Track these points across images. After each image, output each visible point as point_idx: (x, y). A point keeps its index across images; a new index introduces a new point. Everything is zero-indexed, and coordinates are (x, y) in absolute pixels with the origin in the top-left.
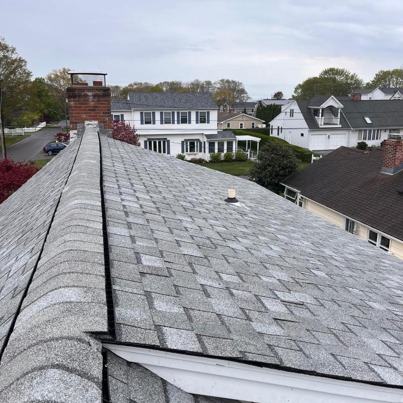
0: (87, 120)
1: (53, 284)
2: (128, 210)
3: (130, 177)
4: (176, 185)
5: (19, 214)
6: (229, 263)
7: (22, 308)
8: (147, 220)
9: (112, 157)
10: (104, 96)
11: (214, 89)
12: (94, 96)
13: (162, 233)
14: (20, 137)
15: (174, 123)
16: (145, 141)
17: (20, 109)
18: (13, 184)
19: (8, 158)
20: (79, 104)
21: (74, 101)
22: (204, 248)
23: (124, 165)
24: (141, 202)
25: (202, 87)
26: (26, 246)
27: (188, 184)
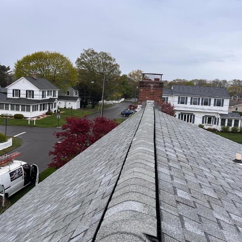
0: (148, 99)
1: (126, 197)
2: (169, 158)
3: (171, 136)
4: (199, 145)
5: (107, 148)
6: (236, 206)
7: (108, 207)
8: (181, 166)
9: (161, 123)
10: (160, 87)
11: (228, 86)
12: (154, 87)
13: (190, 177)
14: (111, 105)
15: (199, 105)
16: (179, 114)
17: (113, 91)
18: (105, 131)
19: (104, 116)
20: (145, 90)
21: (142, 89)
22: (218, 192)
23: (168, 128)
24: (177, 154)
25: (220, 84)
26: (110, 169)
27: (207, 145)
